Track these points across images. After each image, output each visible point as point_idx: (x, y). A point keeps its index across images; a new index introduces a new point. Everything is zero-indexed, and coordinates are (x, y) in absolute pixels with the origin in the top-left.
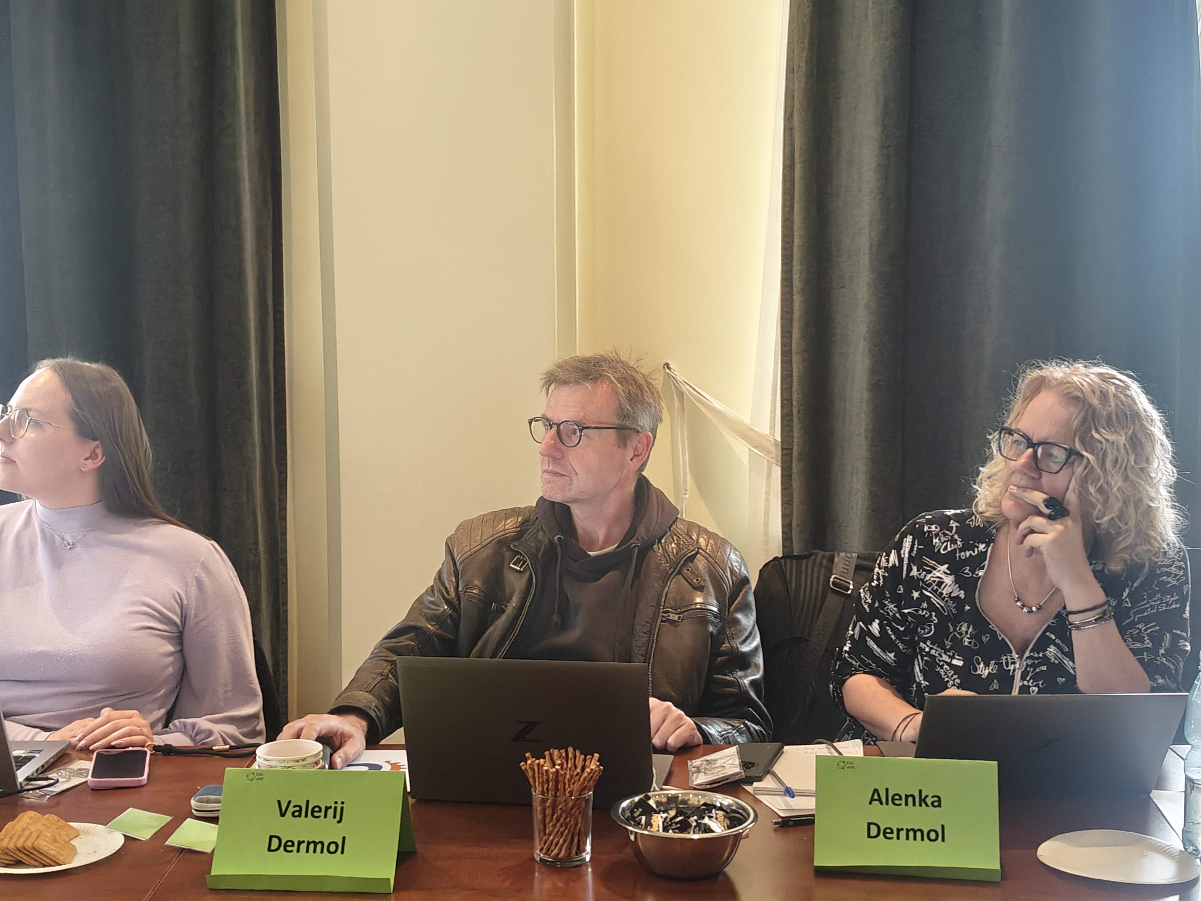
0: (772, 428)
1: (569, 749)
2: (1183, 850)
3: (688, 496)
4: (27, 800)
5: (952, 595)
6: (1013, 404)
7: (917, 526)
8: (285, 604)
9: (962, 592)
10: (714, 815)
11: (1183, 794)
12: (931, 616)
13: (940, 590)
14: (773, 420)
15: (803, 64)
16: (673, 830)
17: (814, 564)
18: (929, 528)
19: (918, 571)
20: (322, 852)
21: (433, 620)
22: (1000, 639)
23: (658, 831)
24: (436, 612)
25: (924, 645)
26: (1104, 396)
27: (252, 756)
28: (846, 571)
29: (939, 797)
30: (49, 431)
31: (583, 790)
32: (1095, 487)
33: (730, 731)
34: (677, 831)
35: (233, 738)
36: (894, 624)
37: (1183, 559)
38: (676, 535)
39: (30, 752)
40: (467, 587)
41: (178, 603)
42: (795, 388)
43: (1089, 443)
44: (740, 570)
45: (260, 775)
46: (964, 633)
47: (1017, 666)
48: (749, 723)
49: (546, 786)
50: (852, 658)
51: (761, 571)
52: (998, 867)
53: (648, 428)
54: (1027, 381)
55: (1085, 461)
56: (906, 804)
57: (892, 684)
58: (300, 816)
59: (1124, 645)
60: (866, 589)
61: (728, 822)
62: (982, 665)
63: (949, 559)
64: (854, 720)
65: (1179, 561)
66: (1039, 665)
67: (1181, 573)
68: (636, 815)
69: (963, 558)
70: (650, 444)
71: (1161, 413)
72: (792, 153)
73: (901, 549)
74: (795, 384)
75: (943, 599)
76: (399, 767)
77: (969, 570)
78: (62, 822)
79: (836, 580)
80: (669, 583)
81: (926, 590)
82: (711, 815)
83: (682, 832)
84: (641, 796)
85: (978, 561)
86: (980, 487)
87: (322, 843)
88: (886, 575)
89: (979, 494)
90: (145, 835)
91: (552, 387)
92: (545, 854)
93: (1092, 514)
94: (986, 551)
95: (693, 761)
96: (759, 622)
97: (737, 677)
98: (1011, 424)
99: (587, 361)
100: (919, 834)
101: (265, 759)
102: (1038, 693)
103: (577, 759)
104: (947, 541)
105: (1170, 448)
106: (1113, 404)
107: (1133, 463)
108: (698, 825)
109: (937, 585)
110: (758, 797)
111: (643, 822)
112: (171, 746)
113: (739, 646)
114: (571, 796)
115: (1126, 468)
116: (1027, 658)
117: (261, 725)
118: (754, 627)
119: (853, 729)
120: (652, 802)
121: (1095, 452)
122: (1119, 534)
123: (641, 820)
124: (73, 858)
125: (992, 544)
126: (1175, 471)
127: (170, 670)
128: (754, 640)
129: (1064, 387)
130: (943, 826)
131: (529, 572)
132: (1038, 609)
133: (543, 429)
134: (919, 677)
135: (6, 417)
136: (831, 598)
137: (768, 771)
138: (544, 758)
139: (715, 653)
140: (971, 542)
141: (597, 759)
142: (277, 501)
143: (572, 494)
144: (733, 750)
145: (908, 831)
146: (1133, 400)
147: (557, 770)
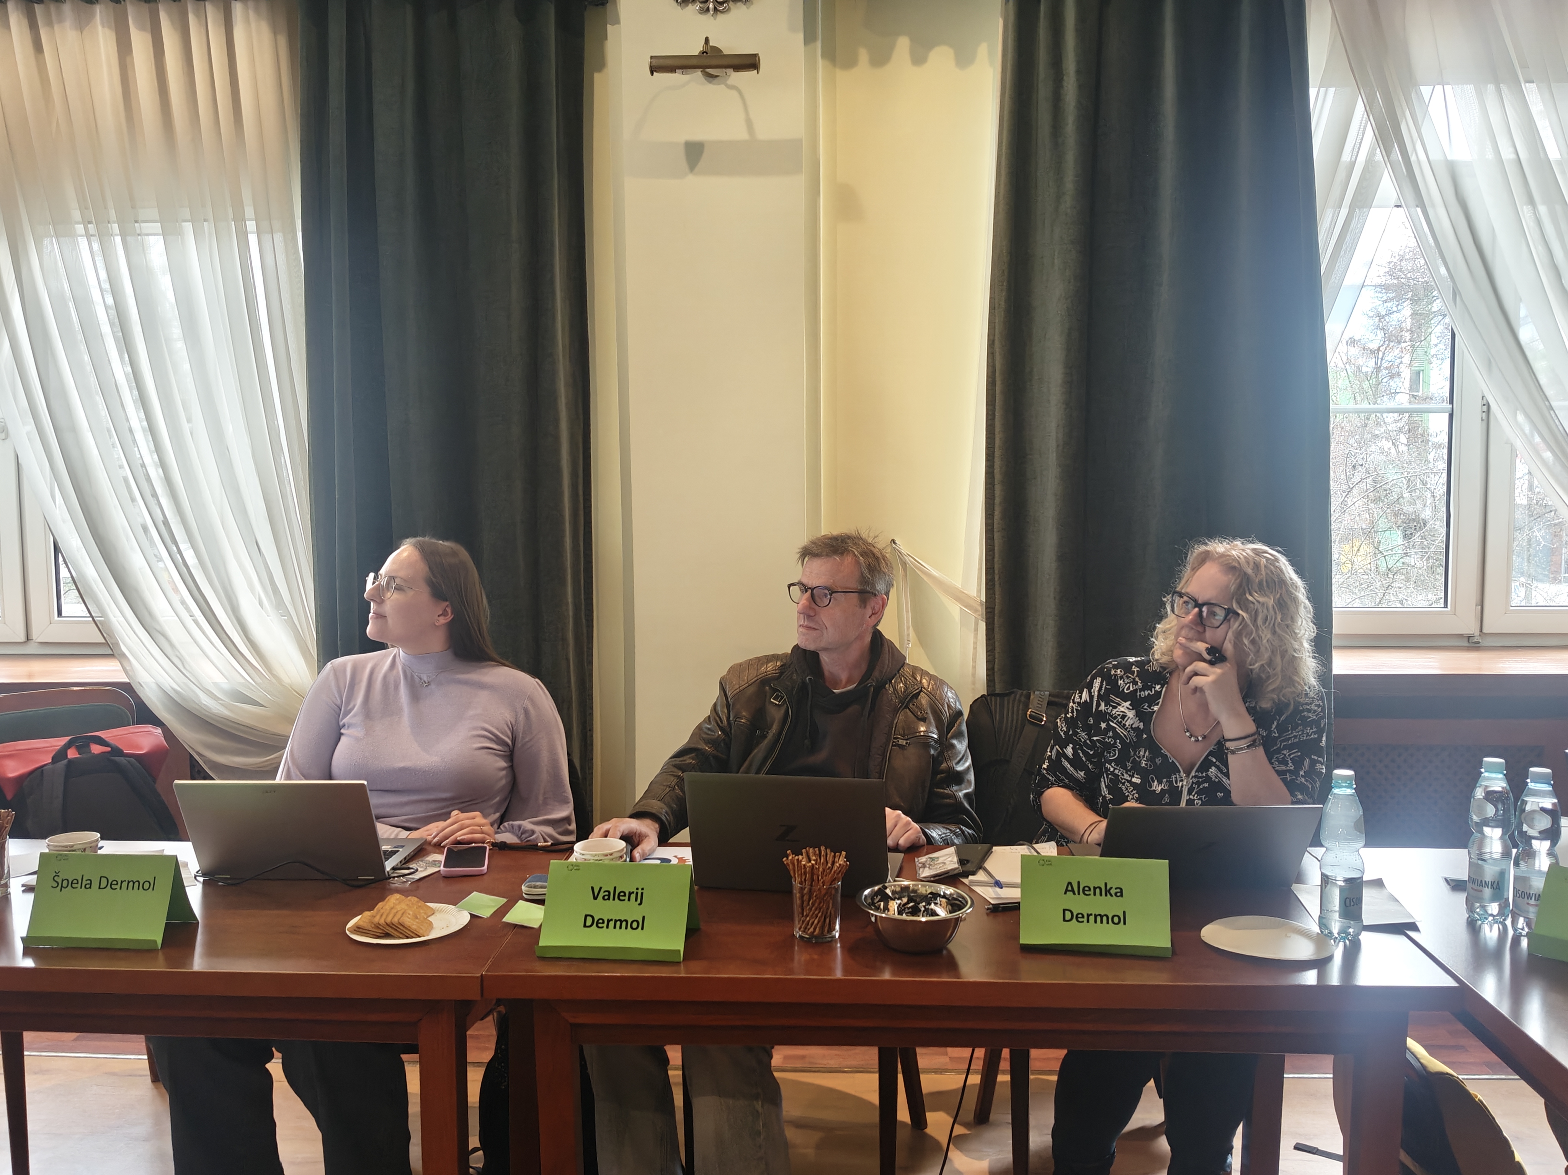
0: (979, 591)
1: (821, 848)
2: (1320, 932)
3: (910, 646)
4: (393, 885)
5: (1133, 726)
6: (1183, 572)
7: (1105, 670)
8: (591, 730)
9: (1142, 723)
10: (939, 902)
11: (1320, 887)
12: (1115, 743)
13: (1124, 722)
14: (979, 584)
15: (1003, 303)
16: (906, 913)
17: (1014, 700)
18: (1115, 672)
19: (1105, 706)
20: (626, 928)
21: (709, 743)
22: (1171, 761)
23: (894, 914)
24: (712, 737)
25: (1109, 766)
26: (1257, 566)
27: (571, 850)
28: (1040, 706)
29: (1121, 889)
30: (411, 593)
31: (834, 880)
32: (1249, 639)
33: (948, 834)
34: (909, 914)
35: (551, 836)
36: (1085, 748)
37: (1322, 699)
38: (903, 676)
39: (395, 847)
40: (737, 717)
41: (509, 728)
42: (996, 559)
43: (1244, 604)
44: (955, 705)
45: (576, 866)
46: (1142, 756)
47: (1185, 783)
48: (964, 828)
49: (803, 877)
50: (1049, 774)
51: (971, 705)
52: (1169, 945)
53: (883, 592)
54: (1195, 555)
55: (1241, 618)
56: (1095, 894)
57: (1081, 796)
58: (609, 899)
59: (1270, 767)
60: (1062, 719)
61: (950, 908)
62: (1156, 783)
63: (1132, 697)
64: (1050, 824)
65: (1318, 700)
66: (1203, 782)
67: (1320, 710)
68: (876, 901)
69: (1143, 696)
70: (884, 605)
71: (1305, 581)
72: (994, 372)
73: (1092, 688)
74: (997, 556)
75: (1126, 729)
76: (685, 861)
77: (1147, 706)
78: (421, 903)
79: (1032, 713)
80: (898, 715)
81: (1113, 722)
82: (936, 902)
83: (913, 916)
84: (880, 886)
85: (1153, 699)
86: (1156, 639)
87: (626, 921)
88: (1079, 708)
89: (1156, 645)
90: (486, 913)
91: (807, 559)
92: (804, 931)
93: (1246, 661)
94: (1161, 691)
95: (920, 858)
96: (970, 746)
97: (953, 790)
98: (1182, 588)
99: (835, 538)
100: (1105, 919)
101: (581, 854)
102: (1201, 805)
103: (828, 856)
104: (1130, 683)
105: (1312, 610)
106: (1263, 573)
107: (1280, 621)
108: (926, 910)
109: (1121, 718)
110: (973, 888)
111: (882, 907)
112: (505, 842)
113: (954, 766)
114: (824, 886)
115: (1274, 625)
116: (1193, 777)
117: (573, 826)
118: (966, 750)
119: (1049, 832)
120: (888, 891)
121: (1249, 611)
122: (1268, 678)
123: (880, 905)
124: (430, 931)
125: (1166, 686)
126: (1315, 628)
127: (504, 782)
128: (966, 761)
129: (1224, 559)
130: (1124, 912)
131: (786, 705)
132: (1203, 738)
133: (799, 592)
134: (1105, 791)
135: (377, 583)
136: (1028, 728)
137: (980, 867)
138: (802, 855)
139: (936, 771)
140: (1149, 684)
141: (844, 856)
142: (585, 649)
143: (823, 644)
144: (952, 850)
145: (1096, 916)
146: (1281, 570)
147: (813, 864)
